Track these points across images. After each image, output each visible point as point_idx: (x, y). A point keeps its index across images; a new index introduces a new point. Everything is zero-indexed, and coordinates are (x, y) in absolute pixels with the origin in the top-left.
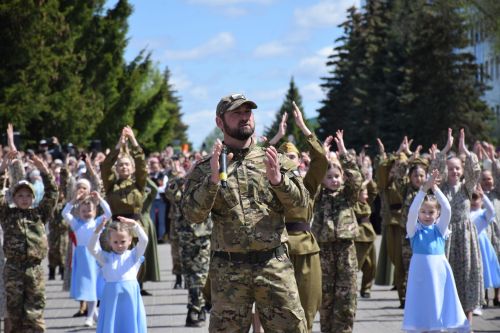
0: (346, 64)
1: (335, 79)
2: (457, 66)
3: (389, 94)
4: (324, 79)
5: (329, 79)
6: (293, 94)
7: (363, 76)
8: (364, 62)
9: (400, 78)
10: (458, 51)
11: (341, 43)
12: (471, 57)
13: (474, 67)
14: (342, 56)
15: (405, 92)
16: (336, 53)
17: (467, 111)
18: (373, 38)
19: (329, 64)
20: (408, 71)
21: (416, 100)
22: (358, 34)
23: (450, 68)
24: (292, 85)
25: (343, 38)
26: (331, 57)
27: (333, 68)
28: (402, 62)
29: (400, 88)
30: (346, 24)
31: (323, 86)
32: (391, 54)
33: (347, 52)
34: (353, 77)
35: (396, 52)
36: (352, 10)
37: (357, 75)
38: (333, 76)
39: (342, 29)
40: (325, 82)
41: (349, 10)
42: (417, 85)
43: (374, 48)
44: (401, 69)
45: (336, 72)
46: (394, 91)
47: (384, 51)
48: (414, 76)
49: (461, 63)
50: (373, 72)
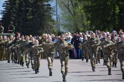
0: (9, 6)
1: (5, 11)
2: (45, 8)
3: (24, 16)
4: (2, 11)
5: (3, 11)
7: (14, 10)
8: (15, 6)
9: (27, 11)
10: (46, 3)
12: (50, 5)
13: (50, 8)
14: (7, 4)
15: (29, 15)
16: (5, 3)
17: (49, 22)
19: (3, 6)
20: (30, 9)
21: (33, 18)
23: (43, 8)
26: (4, 4)
27: (4, 8)
28: (28, 6)
29: (27, 14)
31: (1, 13)
32: (24, 3)
33: (9, 3)
34: (12, 11)
37: (13, 10)
38: (4, 10)
40: (2, 12)
42: (33, 13)
44: (28, 8)
47: (22, 3)
48: (32, 11)
49: (46, 7)
50: (18, 9)
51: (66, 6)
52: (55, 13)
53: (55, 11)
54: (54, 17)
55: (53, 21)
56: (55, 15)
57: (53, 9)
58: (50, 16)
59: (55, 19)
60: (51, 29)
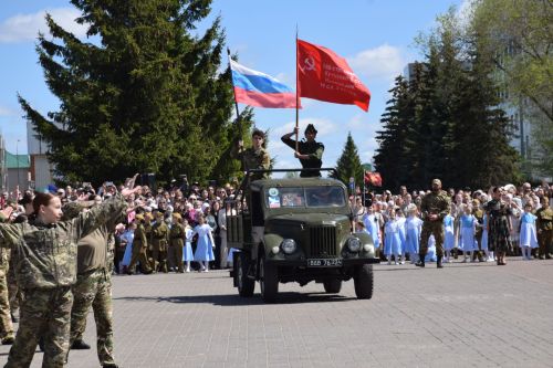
0: (396, 120)
1: (387, 132)
2: (492, 120)
3: (435, 143)
4: (378, 132)
5: (382, 133)
6: (350, 145)
7: (411, 129)
8: (412, 119)
9: (444, 130)
10: (492, 108)
11: (391, 105)
12: (503, 113)
13: (505, 120)
14: (393, 114)
15: (449, 141)
16: (388, 112)
17: (499, 155)
18: (420, 99)
19: (383, 121)
20: (451, 125)
21: (457, 147)
22: (405, 96)
23: (485, 122)
24: (350, 138)
25: (393, 101)
26: (384, 115)
27: (385, 124)
28: (445, 117)
29: (444, 138)
30: (395, 89)
31: (378, 138)
32: (435, 111)
33: (397, 111)
34: (404, 131)
35: (439, 110)
36: (399, 79)
37: (407, 130)
38: (385, 130)
39: (392, 93)
40: (380, 135)
41: (397, 79)
42: (458, 134)
43: (420, 107)
44: (444, 123)
45: (388, 127)
46: (439, 140)
47: (430, 110)
48: (455, 128)
49: (493, 117)
50: (420, 126)
51: (546, 112)
52: (518, 133)
53: (516, 127)
54: (515, 143)
55: (512, 152)
56: (517, 137)
57: (511, 120)
58: (504, 141)
59: (518, 149)
60: (506, 173)
